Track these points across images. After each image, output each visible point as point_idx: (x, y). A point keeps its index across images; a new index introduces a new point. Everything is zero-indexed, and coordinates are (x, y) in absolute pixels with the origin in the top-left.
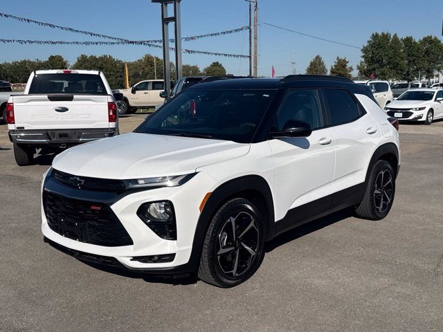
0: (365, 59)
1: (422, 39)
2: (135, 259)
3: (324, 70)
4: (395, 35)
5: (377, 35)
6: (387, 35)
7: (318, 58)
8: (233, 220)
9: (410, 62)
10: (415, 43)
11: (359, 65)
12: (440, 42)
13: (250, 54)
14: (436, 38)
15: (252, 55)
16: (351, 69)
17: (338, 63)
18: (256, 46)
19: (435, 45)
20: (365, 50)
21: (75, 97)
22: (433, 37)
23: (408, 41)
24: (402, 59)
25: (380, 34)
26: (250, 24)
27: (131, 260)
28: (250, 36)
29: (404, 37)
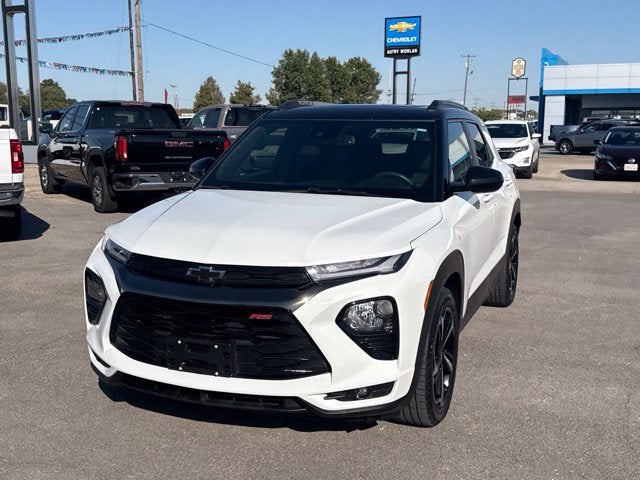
0: (276, 86)
1: (347, 61)
3: (220, 98)
4: (315, 54)
5: (291, 52)
6: (304, 54)
7: (210, 80)
9: (334, 92)
10: (340, 66)
11: (269, 94)
12: (369, 65)
13: (133, 69)
14: (364, 60)
15: (136, 71)
16: (258, 97)
17: (240, 89)
18: (140, 58)
19: (364, 70)
20: (276, 73)
22: (361, 60)
23: (331, 62)
24: (325, 87)
25: (295, 51)
26: (131, 24)
27: (325, 398)
28: (132, 42)
29: (326, 58)
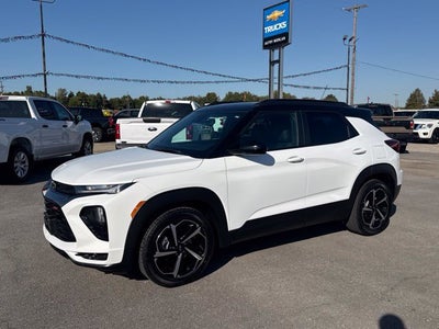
2: (80, 254)
7: (417, 90)
8: (173, 227)
13: (348, 86)
15: (350, 88)
17: (436, 94)
21: (162, 120)
26: (349, 63)
27: (76, 255)
